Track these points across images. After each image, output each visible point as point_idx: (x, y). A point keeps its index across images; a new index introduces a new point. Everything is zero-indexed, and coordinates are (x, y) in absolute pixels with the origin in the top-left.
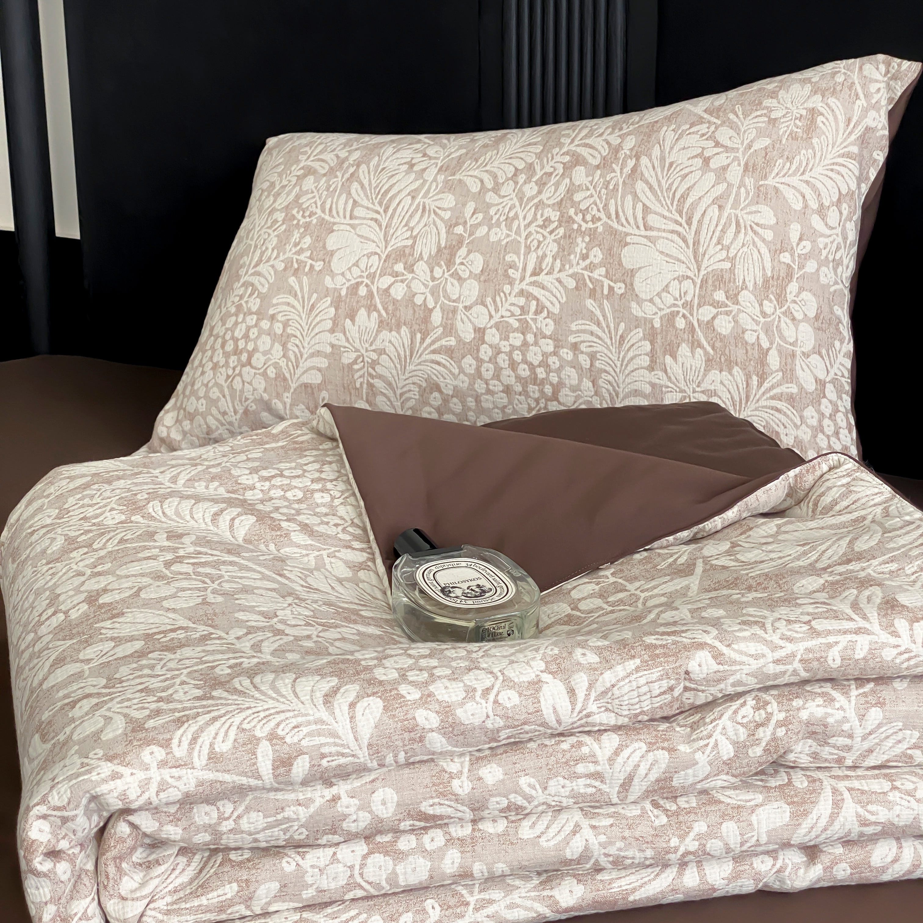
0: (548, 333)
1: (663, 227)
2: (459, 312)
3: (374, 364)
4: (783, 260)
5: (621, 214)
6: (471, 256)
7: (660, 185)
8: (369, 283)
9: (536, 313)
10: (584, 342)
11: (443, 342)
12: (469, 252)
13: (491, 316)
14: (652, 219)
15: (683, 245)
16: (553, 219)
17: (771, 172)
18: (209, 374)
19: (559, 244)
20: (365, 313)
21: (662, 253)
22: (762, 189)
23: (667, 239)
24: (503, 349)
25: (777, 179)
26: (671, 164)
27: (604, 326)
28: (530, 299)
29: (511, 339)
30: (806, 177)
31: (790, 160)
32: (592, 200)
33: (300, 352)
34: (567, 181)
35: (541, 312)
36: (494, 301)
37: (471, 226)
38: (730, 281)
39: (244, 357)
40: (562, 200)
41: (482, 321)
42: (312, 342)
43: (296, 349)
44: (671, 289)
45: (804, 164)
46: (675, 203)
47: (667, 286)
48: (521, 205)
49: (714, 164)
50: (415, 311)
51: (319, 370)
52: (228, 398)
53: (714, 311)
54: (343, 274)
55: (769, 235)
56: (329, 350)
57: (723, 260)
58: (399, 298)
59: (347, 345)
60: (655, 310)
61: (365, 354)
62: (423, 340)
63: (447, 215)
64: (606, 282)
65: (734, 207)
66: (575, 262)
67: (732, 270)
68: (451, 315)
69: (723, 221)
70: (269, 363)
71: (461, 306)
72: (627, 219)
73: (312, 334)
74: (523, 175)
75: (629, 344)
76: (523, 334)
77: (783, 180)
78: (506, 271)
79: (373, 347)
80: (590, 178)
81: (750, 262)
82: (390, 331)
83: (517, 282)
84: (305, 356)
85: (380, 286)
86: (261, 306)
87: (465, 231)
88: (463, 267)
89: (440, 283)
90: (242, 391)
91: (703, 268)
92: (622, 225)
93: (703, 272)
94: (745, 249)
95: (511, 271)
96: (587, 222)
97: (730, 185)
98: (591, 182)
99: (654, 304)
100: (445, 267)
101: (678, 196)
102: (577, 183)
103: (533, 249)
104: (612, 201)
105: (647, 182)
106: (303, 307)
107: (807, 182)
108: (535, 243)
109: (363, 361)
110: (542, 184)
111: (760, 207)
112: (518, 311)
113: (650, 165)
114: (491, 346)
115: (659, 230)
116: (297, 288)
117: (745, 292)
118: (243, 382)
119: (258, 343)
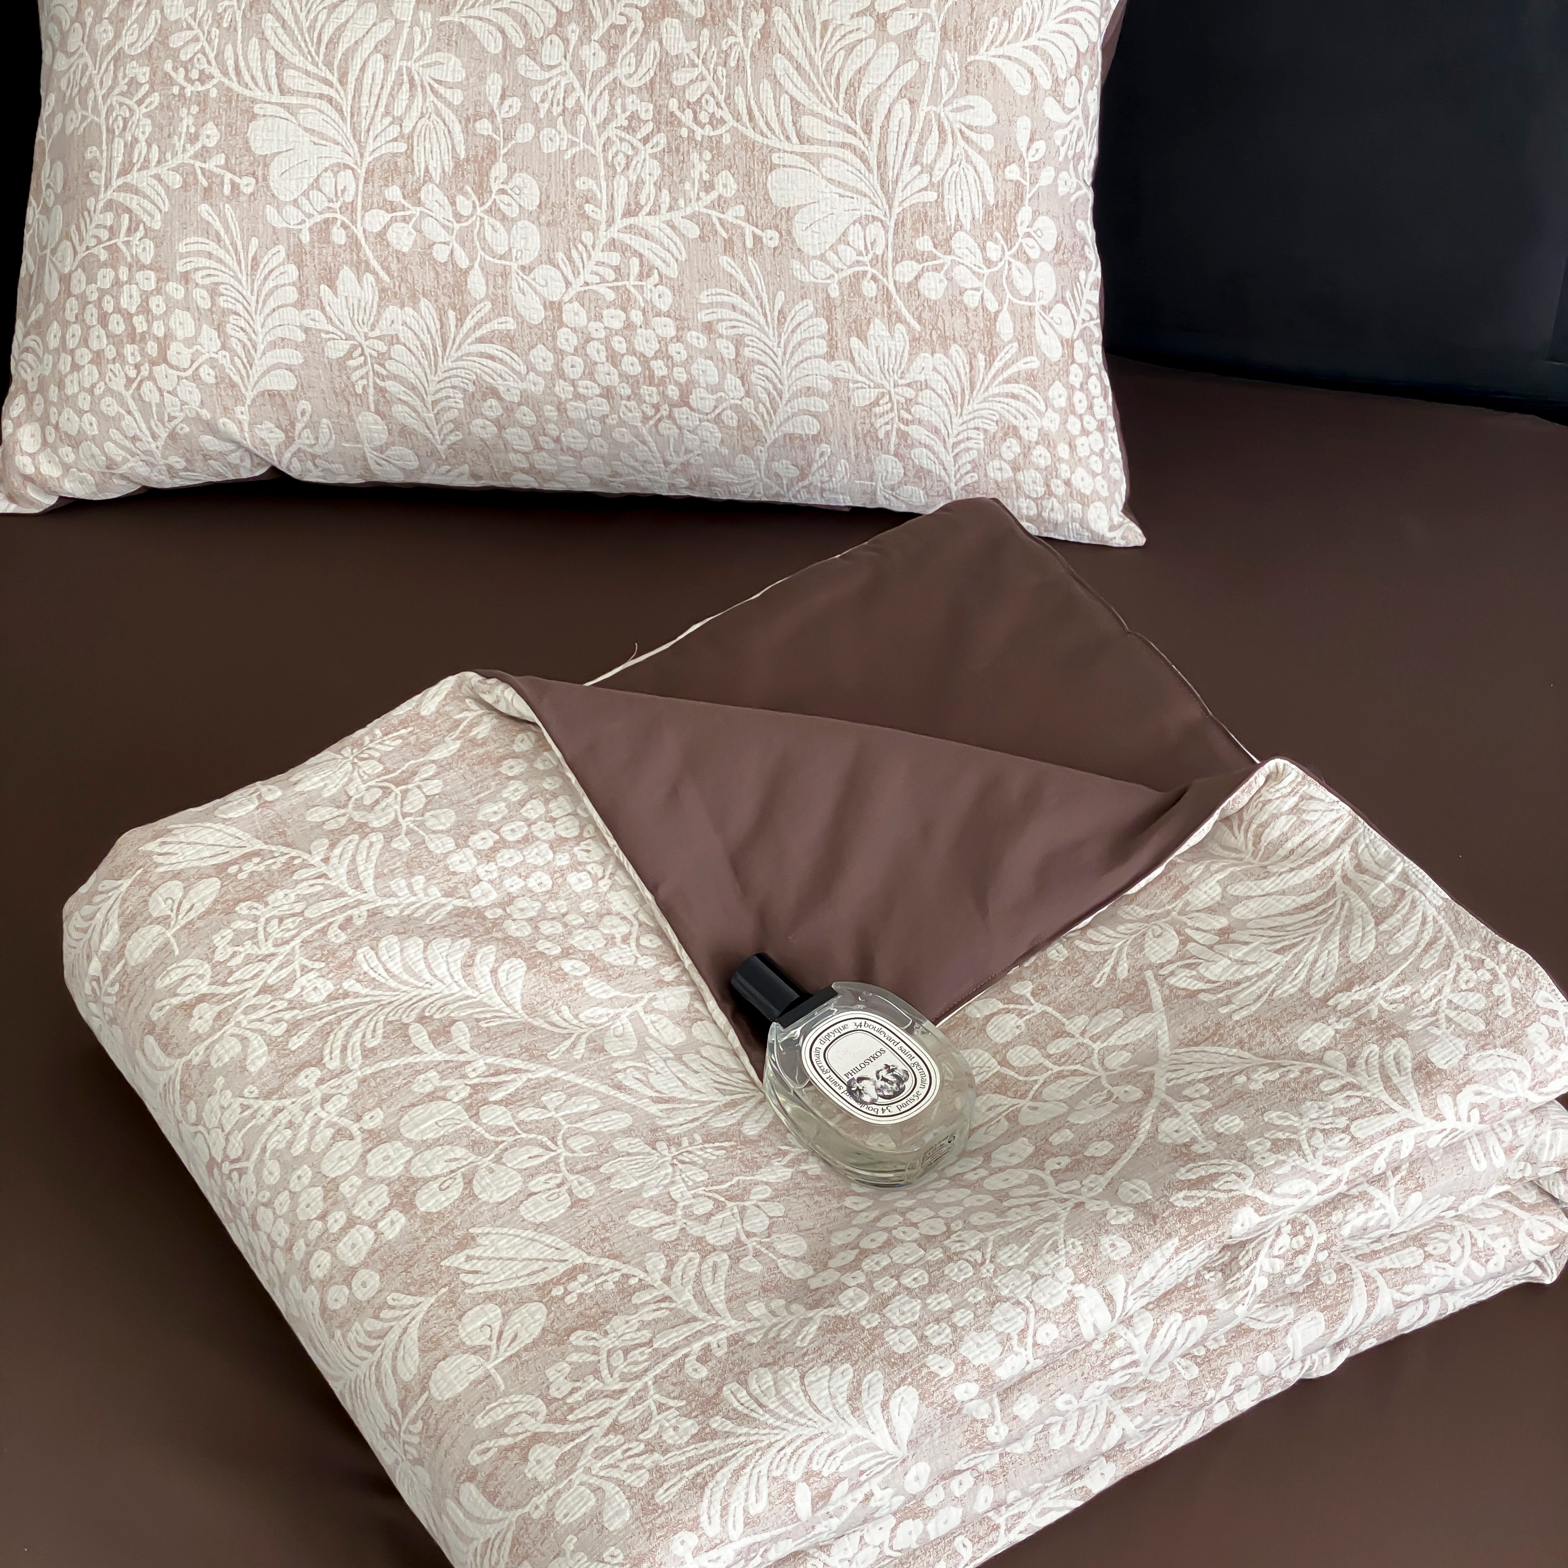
0: (665, 308)
1: (828, 137)
2: (514, 275)
3: (382, 359)
4: (1009, 176)
5: (757, 113)
6: (518, 179)
7: (812, 63)
8: (348, 222)
9: (641, 277)
10: (723, 320)
11: (495, 325)
12: (512, 171)
13: (568, 284)
14: (810, 125)
15: (863, 168)
16: (643, 116)
17: (982, 40)
18: (90, 374)
19: (662, 163)
20: (353, 276)
21: (830, 181)
22: (971, 68)
23: (836, 157)
24: (595, 335)
25: (993, 51)
26: (825, 25)
27: (753, 296)
28: (628, 254)
29: (605, 319)
30: (1032, 41)
31: (1008, 16)
32: (705, 85)
33: (250, 339)
34: (654, 44)
35: (649, 276)
36: (570, 259)
37: (504, 121)
38: (937, 221)
39: (152, 348)
40: (652, 81)
41: (556, 291)
42: (270, 323)
43: (241, 335)
44: (850, 239)
45: (1029, 20)
46: (842, 96)
47: (844, 234)
48: (583, 87)
49: (895, 27)
50: (437, 273)
51: (289, 368)
52: (137, 415)
53: (918, 267)
54: (295, 202)
55: (987, 142)
56: (301, 336)
57: (925, 189)
58: (406, 250)
59: (331, 329)
60: (830, 271)
61: (365, 344)
62: (460, 321)
63: (457, 97)
64: (749, 229)
65: (933, 100)
66: (693, 196)
67: (939, 202)
68: (500, 281)
69: (918, 127)
70: (200, 361)
71: (515, 266)
72: (767, 124)
73: (267, 310)
74: (573, 26)
75: (795, 323)
76: (624, 310)
77: (1000, 51)
78: (580, 207)
79: (377, 333)
80: (694, 44)
81: (965, 187)
82: (402, 306)
83: (603, 227)
84: (261, 347)
85: (368, 228)
86: (157, 255)
87: (496, 130)
88: (506, 198)
89: (473, 225)
90: (161, 405)
91: (896, 203)
92: (762, 134)
93: (897, 210)
94: (955, 168)
95: (588, 208)
96: (702, 126)
97: (923, 65)
98: (697, 51)
99: (828, 263)
100: (474, 198)
101: (844, 84)
102: (673, 53)
103: (619, 170)
104: (739, 90)
105: (791, 58)
106: (239, 263)
107: (1035, 49)
108: (621, 158)
109: (362, 354)
110: (612, 48)
111: (972, 99)
112: (610, 275)
113: (789, 25)
114: (574, 330)
115: (822, 142)
116: (217, 225)
117: (961, 234)
118: (160, 390)
119: (172, 325)
